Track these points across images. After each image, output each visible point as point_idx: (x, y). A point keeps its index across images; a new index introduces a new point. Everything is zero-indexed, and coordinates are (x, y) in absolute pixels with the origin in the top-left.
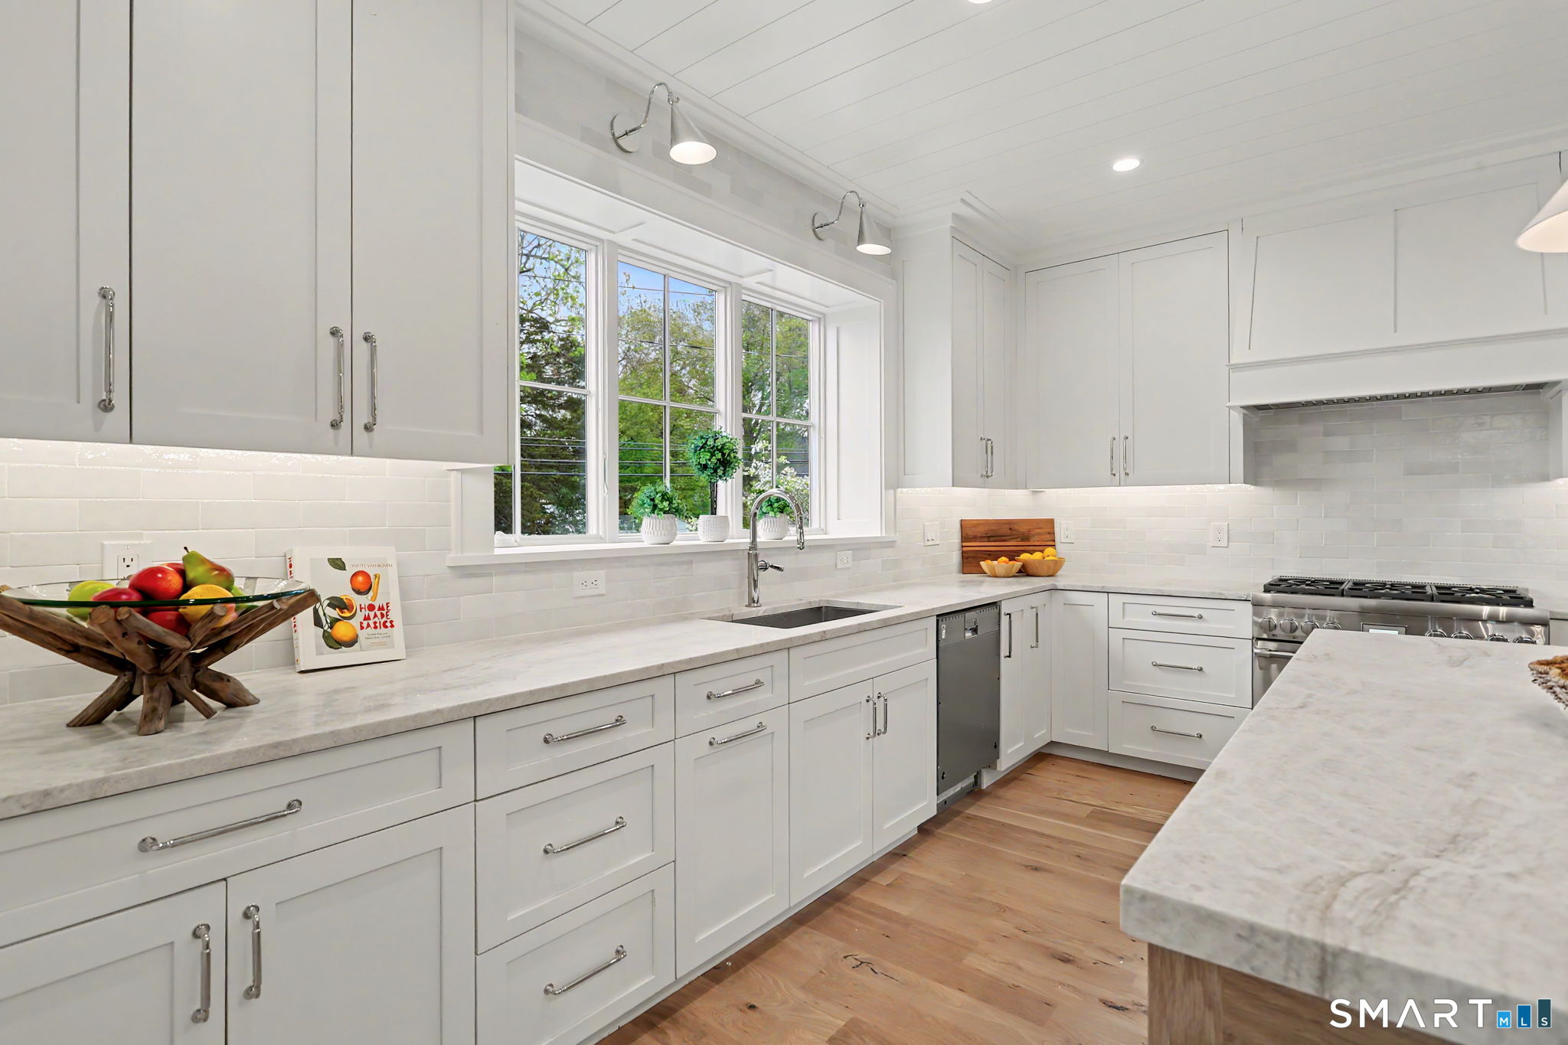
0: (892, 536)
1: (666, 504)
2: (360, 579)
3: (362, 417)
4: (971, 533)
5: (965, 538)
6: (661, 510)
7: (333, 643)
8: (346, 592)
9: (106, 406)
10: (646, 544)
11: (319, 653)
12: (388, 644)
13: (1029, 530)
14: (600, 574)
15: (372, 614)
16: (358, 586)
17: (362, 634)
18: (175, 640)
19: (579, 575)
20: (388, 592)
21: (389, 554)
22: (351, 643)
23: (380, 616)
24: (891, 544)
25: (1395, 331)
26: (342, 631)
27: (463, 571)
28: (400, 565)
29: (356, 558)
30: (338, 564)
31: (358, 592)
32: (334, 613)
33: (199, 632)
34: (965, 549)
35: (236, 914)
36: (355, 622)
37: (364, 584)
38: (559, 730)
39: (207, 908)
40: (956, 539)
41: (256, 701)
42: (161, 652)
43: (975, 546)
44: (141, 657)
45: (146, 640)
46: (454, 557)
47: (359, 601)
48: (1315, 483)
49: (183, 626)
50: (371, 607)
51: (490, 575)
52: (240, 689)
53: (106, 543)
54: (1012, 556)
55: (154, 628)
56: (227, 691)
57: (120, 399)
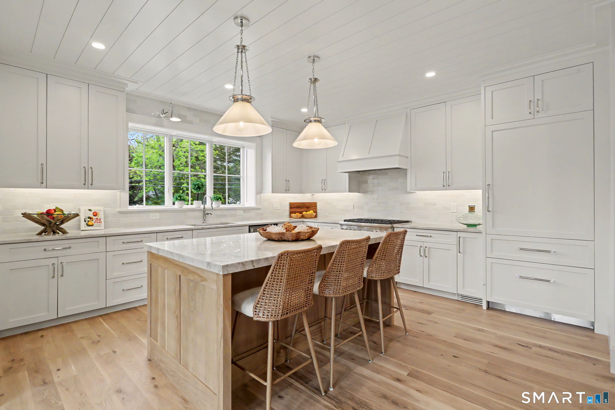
0: (259, 207)
1: (179, 198)
2: (95, 213)
3: (90, 182)
4: (292, 206)
5: (291, 208)
6: (178, 200)
7: (88, 225)
8: (92, 216)
9: (42, 183)
10: (176, 208)
11: (85, 227)
12: (100, 226)
13: (309, 205)
14: (158, 214)
15: (97, 220)
16: (94, 215)
17: (95, 224)
18: (52, 220)
19: (151, 214)
20: (101, 216)
21: (102, 208)
22: (92, 226)
23: (98, 220)
24: (259, 209)
25: (369, 154)
26: (90, 223)
27: (121, 213)
28: (104, 211)
29: (94, 209)
30: (90, 210)
31: (94, 216)
32: (89, 220)
33: (56, 219)
34: (291, 211)
35: (59, 263)
36: (93, 222)
37: (95, 214)
38: (125, 241)
39: (54, 261)
40: (288, 208)
41: (68, 233)
42: (50, 223)
43: (293, 210)
44: (46, 223)
45: (48, 221)
46: (118, 209)
47: (94, 217)
48: (372, 192)
49: (53, 218)
50: (97, 219)
51: (128, 214)
52: (65, 231)
53: (44, 205)
54: (301, 213)
55: (48, 218)
56: (63, 231)
57: (44, 181)
